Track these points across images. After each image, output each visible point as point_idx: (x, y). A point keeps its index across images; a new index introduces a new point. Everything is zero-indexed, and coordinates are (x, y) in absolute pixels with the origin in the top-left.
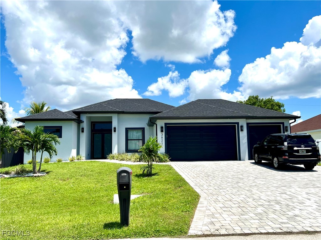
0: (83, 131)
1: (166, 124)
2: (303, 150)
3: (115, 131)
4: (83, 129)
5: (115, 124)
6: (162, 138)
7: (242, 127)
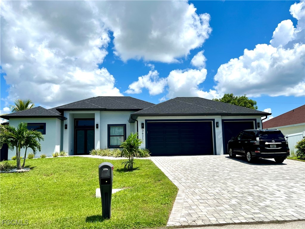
0: (66, 128)
1: (146, 121)
2: (274, 145)
3: (97, 127)
4: (66, 125)
5: (97, 121)
6: (143, 134)
7: (217, 123)
